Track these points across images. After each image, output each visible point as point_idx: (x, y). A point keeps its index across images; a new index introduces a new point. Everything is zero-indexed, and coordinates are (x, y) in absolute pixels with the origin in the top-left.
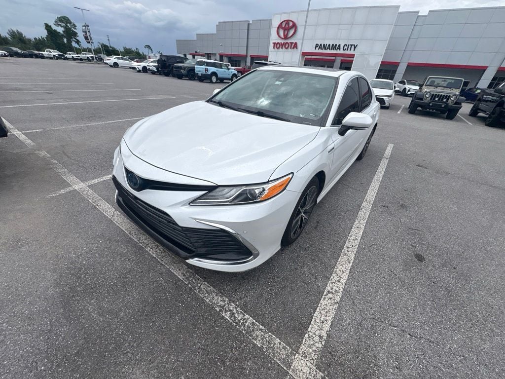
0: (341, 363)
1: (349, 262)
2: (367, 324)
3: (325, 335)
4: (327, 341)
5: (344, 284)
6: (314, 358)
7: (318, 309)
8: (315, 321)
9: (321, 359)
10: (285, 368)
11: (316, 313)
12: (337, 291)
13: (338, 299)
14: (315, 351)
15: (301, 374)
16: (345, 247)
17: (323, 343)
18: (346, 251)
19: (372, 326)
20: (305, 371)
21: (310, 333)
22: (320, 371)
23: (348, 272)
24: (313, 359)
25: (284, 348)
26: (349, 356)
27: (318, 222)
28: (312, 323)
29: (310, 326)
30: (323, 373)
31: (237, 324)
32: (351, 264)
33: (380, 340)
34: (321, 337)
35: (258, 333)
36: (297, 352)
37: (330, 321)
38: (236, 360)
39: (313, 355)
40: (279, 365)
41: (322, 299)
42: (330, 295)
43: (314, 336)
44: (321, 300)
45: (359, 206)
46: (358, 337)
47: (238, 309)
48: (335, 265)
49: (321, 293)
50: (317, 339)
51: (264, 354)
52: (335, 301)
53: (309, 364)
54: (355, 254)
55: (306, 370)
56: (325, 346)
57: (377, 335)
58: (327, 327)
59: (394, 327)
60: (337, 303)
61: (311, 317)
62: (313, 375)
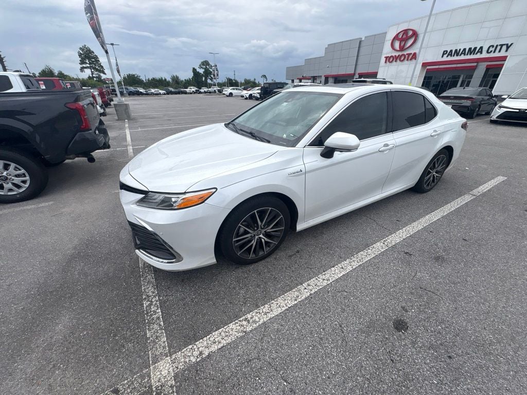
0: (198, 384)
1: (296, 300)
2: (256, 364)
3: (206, 353)
4: (203, 360)
5: (268, 318)
6: (179, 367)
7: (220, 330)
8: (209, 338)
9: (185, 371)
10: (151, 362)
11: (216, 332)
12: (255, 322)
13: (249, 329)
14: (185, 362)
15: (159, 373)
16: (305, 285)
17: (198, 360)
18: (303, 288)
19: (261, 368)
20: (163, 373)
21: (195, 347)
22: (175, 380)
23: (284, 309)
24: (177, 368)
25: (164, 347)
26: (211, 383)
27: (298, 252)
28: (205, 339)
29: (201, 340)
30: (176, 383)
31: (148, 313)
32: (296, 302)
33: (256, 386)
34: (201, 353)
35: (156, 326)
36: (171, 356)
37: (222, 345)
38: (124, 338)
39: (181, 364)
40: (149, 358)
41: (234, 323)
42: (245, 323)
43: (196, 350)
44: (231, 324)
45: (367, 246)
46: (236, 371)
47: (158, 303)
48: (277, 297)
49: (237, 317)
50: (196, 353)
51: (145, 344)
52: (245, 330)
53: (171, 370)
54: (311, 294)
55: (165, 373)
56: (197, 363)
57: (257, 379)
58: (214, 348)
59: (286, 381)
60: (245, 332)
61: (209, 333)
62: (166, 379)
